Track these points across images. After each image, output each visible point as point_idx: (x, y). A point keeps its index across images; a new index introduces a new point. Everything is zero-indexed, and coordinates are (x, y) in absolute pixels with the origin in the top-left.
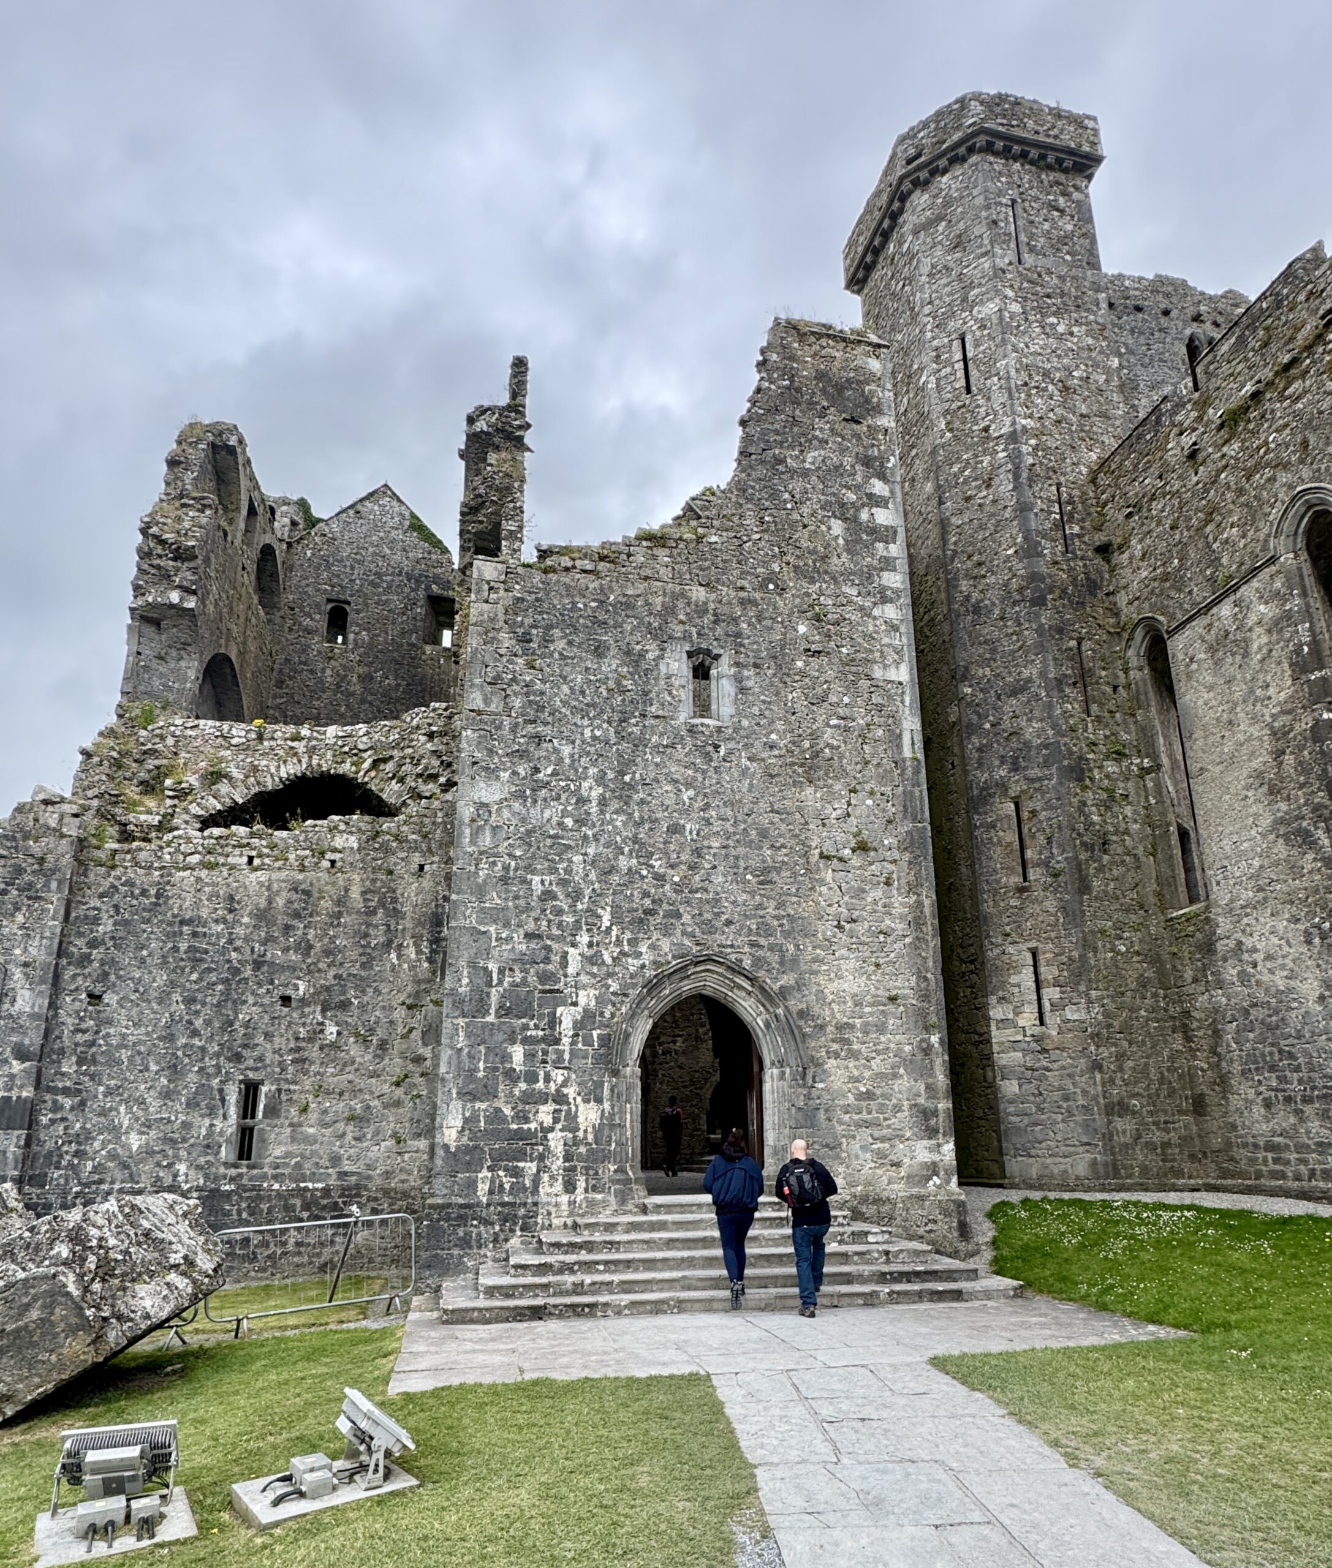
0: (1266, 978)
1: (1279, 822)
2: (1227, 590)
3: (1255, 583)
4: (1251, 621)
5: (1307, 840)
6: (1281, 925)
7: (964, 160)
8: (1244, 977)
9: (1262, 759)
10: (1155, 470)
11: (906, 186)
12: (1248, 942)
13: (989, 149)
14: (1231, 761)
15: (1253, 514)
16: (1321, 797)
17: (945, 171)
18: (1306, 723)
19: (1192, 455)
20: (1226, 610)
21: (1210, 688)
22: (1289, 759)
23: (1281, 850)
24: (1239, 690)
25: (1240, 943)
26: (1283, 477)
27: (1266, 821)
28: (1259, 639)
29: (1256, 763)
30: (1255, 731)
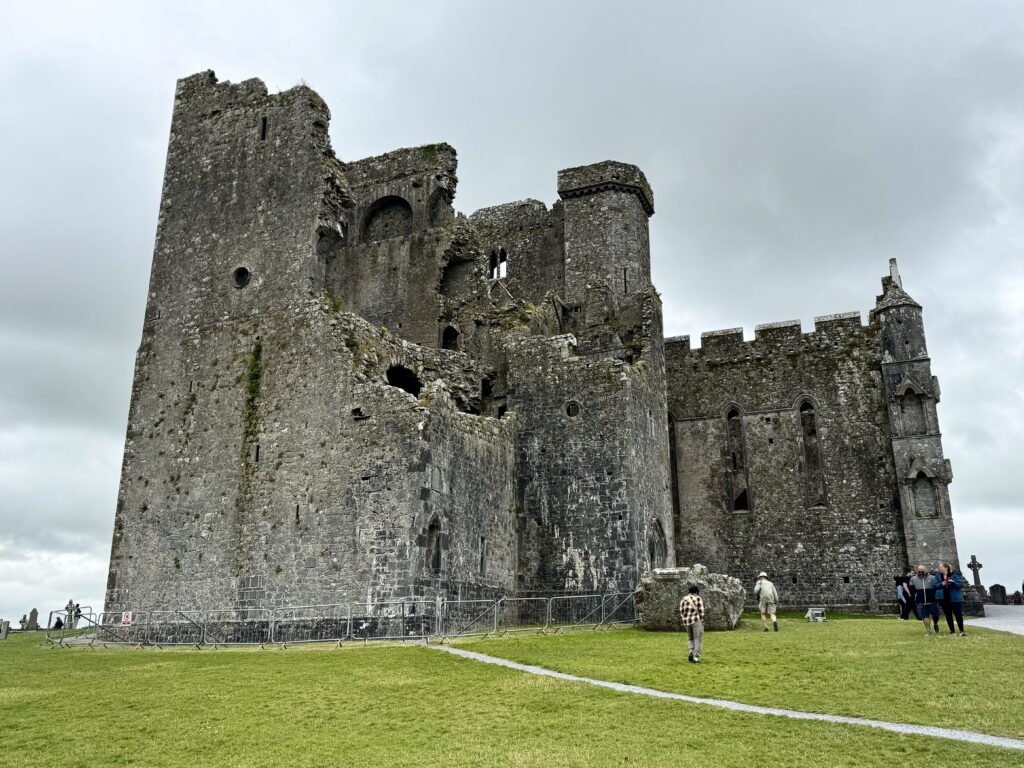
0: (698, 543)
1: (709, 497)
2: (701, 417)
3: (712, 421)
4: (709, 432)
5: (719, 505)
6: (706, 528)
8: (690, 542)
9: (707, 475)
10: (679, 361)
11: (610, 186)
12: (693, 531)
13: (638, 195)
14: (696, 472)
15: (714, 399)
16: (725, 493)
18: (723, 470)
19: (695, 368)
20: (700, 424)
21: (690, 446)
22: (716, 479)
23: (709, 505)
24: (701, 451)
25: (690, 531)
26: (727, 394)
27: (706, 495)
28: (711, 439)
29: (705, 476)
30: (706, 466)
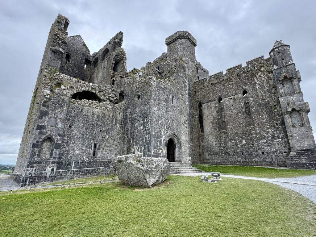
0: (210, 142)
1: (213, 127)
2: (210, 102)
3: (213, 102)
4: (212, 106)
5: (216, 129)
6: (212, 137)
7: (185, 39)
8: (207, 142)
9: (212, 120)
10: (203, 85)
11: (178, 38)
12: (208, 138)
13: (188, 39)
14: (208, 119)
15: (214, 95)
16: (218, 125)
17: (183, 39)
18: (217, 118)
19: (208, 86)
20: (210, 104)
21: (207, 111)
22: (215, 121)
23: (213, 129)
24: (210, 112)
25: (207, 138)
26: (217, 93)
27: (212, 126)
28: (213, 108)
29: (211, 120)
30: (211, 117)
